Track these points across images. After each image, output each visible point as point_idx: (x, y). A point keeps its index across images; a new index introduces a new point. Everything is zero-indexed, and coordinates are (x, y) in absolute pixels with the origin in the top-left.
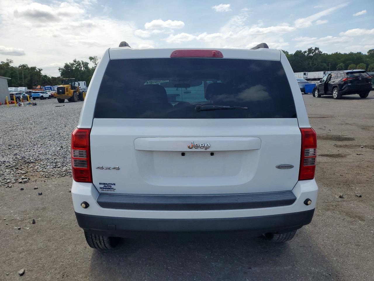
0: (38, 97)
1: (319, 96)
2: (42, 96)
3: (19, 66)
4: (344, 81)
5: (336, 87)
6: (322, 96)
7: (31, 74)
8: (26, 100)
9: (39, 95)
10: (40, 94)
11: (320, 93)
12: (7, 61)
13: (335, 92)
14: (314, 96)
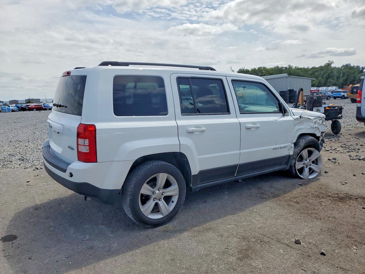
0: (339, 96)
2: (344, 96)
3: (342, 67)
7: (348, 73)
8: (326, 99)
9: (340, 94)
10: (342, 93)
12: (328, 62)
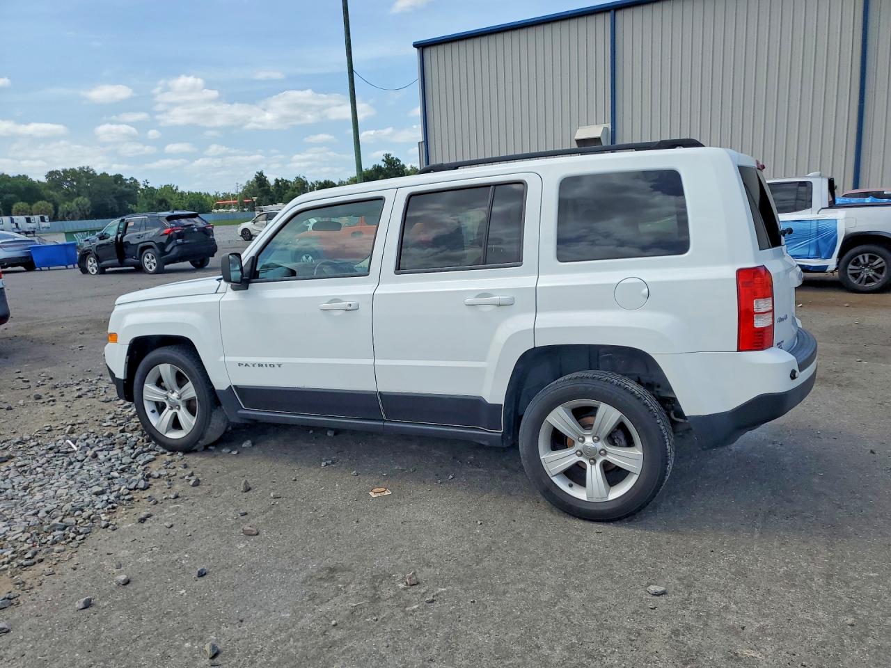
1: (102, 271)
4: (166, 234)
5: (150, 247)
6: (106, 270)
11: (104, 263)
13: (148, 260)
14: (85, 271)
